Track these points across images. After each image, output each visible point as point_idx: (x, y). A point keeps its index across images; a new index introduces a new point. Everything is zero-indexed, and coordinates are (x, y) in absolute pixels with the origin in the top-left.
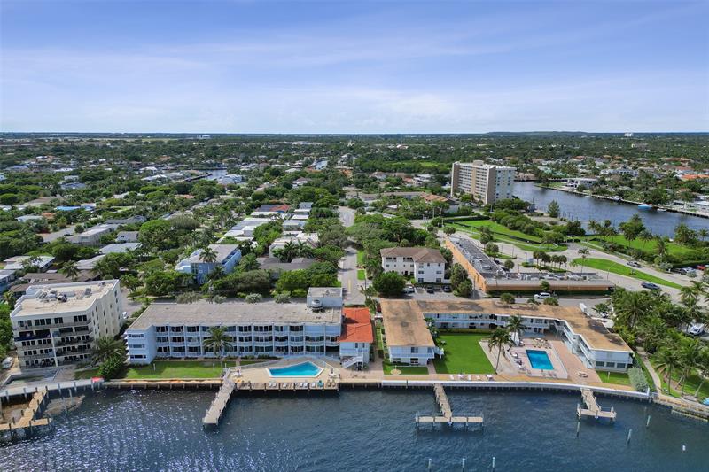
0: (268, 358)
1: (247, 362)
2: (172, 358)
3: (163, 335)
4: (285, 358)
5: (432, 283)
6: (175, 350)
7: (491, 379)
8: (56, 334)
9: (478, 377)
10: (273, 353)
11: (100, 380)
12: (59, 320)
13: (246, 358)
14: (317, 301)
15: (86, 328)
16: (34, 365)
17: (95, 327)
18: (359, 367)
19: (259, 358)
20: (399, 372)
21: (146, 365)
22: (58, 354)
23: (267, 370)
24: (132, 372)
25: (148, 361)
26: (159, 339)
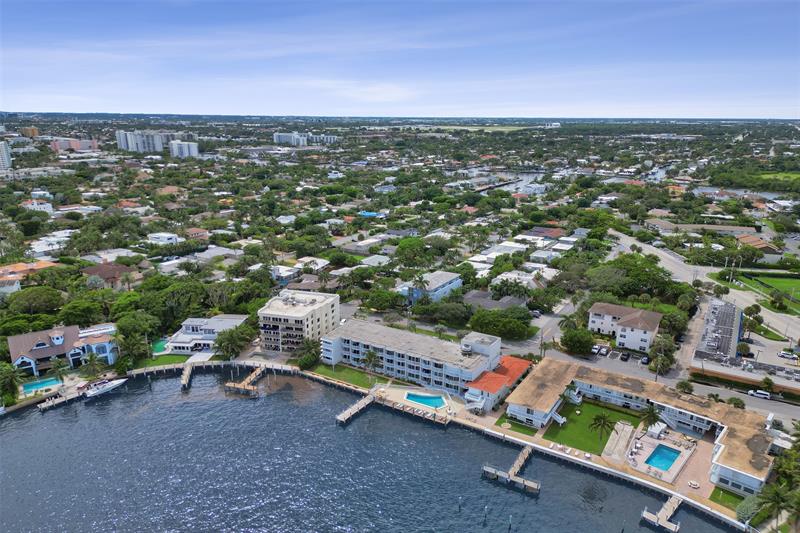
0: (415, 383)
1: (399, 382)
2: (351, 365)
3: (346, 346)
4: (427, 387)
5: (634, 351)
6: (355, 359)
8: (283, 330)
9: (577, 452)
10: (419, 381)
11: (297, 368)
12: (286, 320)
13: (399, 379)
14: (467, 346)
15: (301, 329)
16: (268, 348)
18: (476, 412)
19: (408, 381)
20: (510, 426)
21: (331, 366)
22: (283, 344)
23: (406, 392)
25: (333, 362)
26: (346, 349)
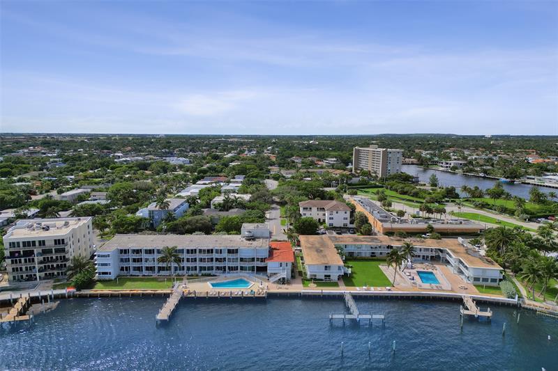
0: (209, 275)
1: (192, 278)
2: (131, 275)
3: (125, 256)
4: (223, 275)
5: (340, 227)
6: (135, 269)
7: (389, 290)
8: (39, 254)
9: (379, 288)
10: (213, 272)
11: (73, 290)
12: (42, 243)
13: (192, 275)
14: (250, 232)
15: (63, 250)
17: (71, 250)
18: (283, 281)
19: (203, 275)
20: (316, 285)
22: (39, 271)
23: (209, 284)
24: (99, 285)
25: (112, 277)
26: (122, 260)
